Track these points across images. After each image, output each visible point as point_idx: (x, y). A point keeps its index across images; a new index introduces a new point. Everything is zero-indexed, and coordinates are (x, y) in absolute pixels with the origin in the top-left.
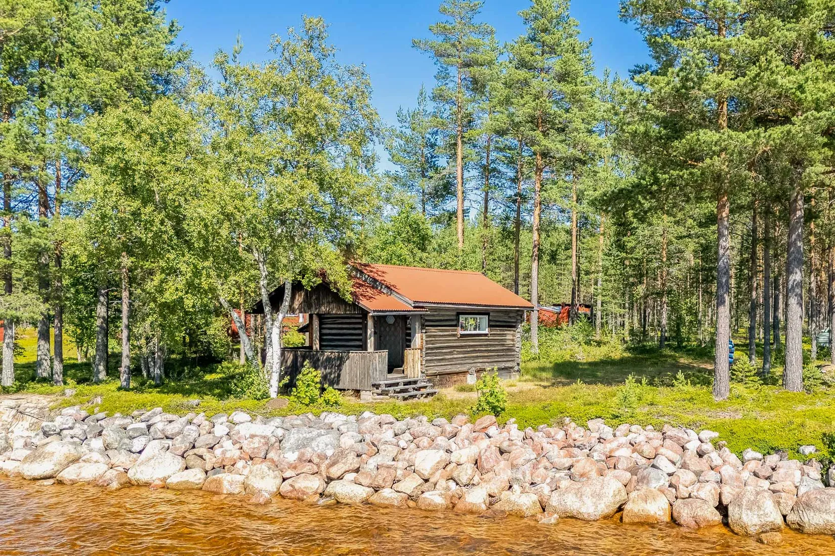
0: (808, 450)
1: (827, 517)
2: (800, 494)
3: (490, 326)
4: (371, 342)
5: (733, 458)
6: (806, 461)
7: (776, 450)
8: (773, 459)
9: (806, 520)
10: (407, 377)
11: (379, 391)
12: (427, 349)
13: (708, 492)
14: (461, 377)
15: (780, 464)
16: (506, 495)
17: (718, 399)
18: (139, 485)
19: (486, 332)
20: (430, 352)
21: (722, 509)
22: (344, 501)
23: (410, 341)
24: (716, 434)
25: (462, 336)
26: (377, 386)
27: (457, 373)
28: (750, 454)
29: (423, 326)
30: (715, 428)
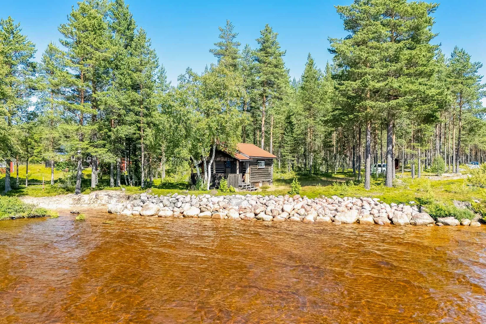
0: (412, 202)
1: (424, 220)
2: (413, 215)
3: (265, 165)
4: (238, 171)
5: (388, 205)
6: (412, 206)
7: (401, 203)
8: (401, 206)
9: (417, 222)
10: (245, 183)
11: (242, 188)
12: (251, 173)
13: (385, 215)
14: (258, 184)
15: (404, 207)
16: (318, 218)
17: (367, 190)
18: (189, 217)
19: (264, 167)
20: (252, 174)
21: (391, 220)
22: (266, 220)
23: (245, 170)
24: (379, 199)
25: (259, 168)
26: (241, 186)
27: (257, 182)
28: (393, 204)
29: (250, 165)
30: (378, 197)
